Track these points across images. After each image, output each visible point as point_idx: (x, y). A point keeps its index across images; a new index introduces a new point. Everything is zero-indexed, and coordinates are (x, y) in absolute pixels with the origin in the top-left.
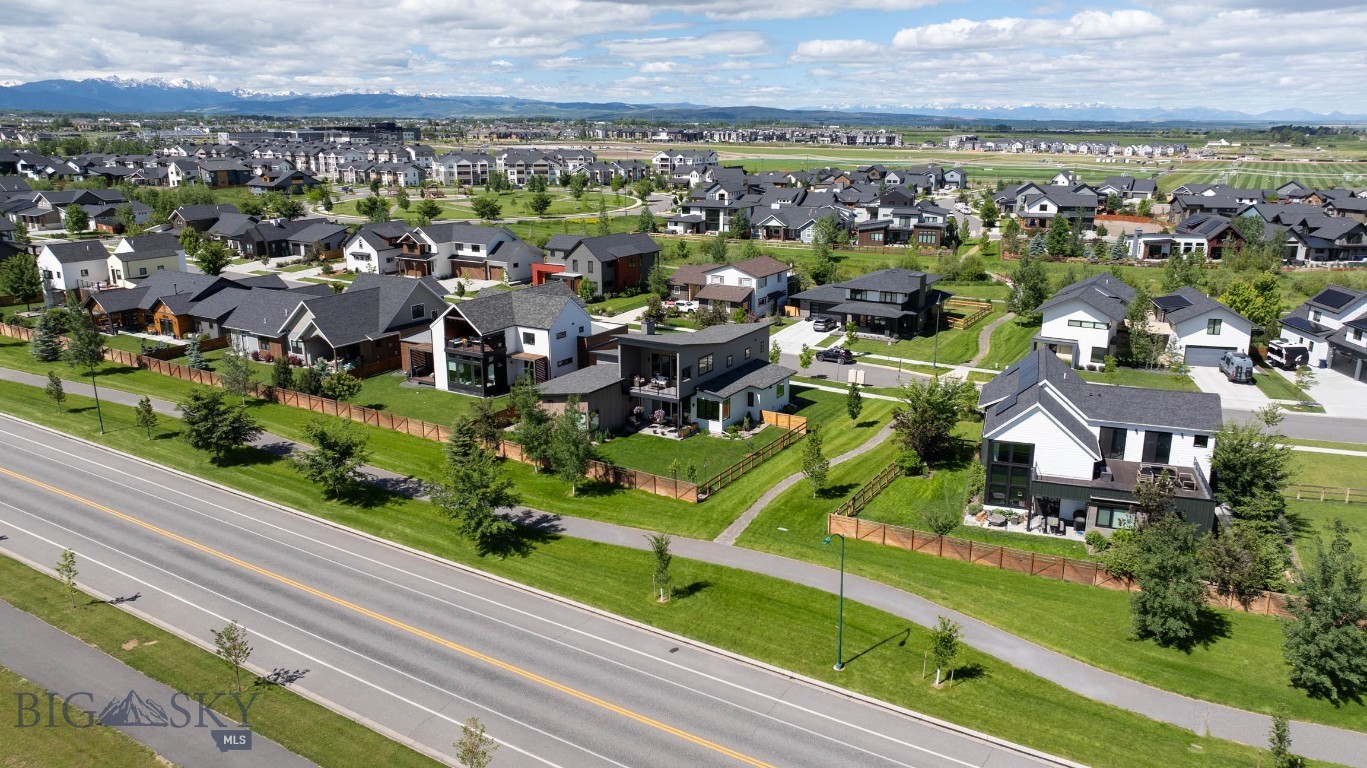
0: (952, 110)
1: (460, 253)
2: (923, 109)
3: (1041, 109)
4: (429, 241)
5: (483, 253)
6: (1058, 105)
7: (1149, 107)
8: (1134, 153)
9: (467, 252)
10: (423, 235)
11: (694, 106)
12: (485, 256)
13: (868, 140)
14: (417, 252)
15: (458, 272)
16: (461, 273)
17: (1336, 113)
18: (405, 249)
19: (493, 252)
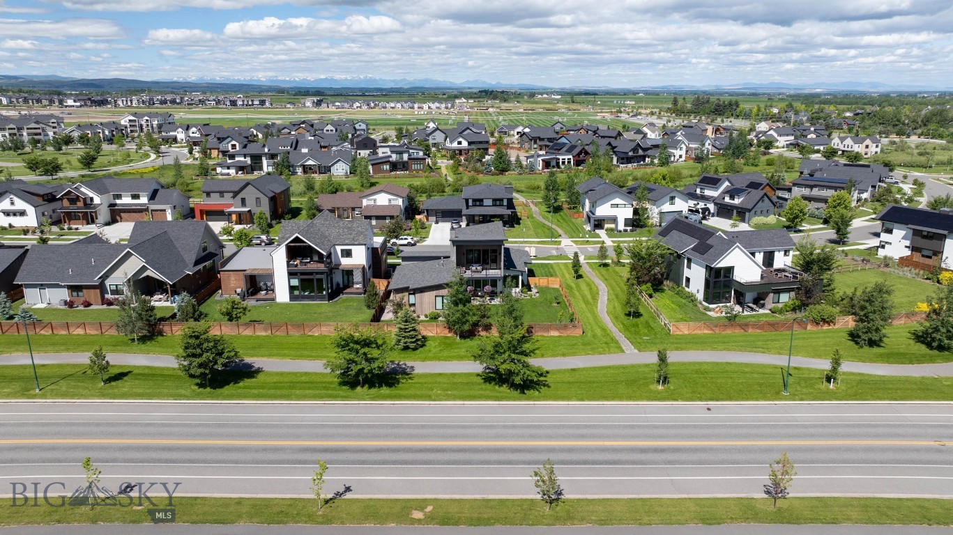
0: (272, 81)
1: (118, 202)
2: (251, 80)
3: (332, 80)
4: (90, 194)
5: (144, 200)
6: (343, 77)
7: (398, 79)
8: (429, 107)
9: (126, 200)
10: (83, 190)
11: (64, 78)
12: (147, 202)
13: (246, 103)
14: (80, 204)
15: (118, 218)
16: (121, 218)
17: (498, 83)
18: (66, 203)
19: (153, 197)
